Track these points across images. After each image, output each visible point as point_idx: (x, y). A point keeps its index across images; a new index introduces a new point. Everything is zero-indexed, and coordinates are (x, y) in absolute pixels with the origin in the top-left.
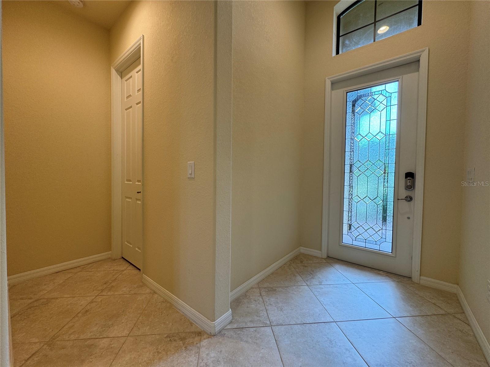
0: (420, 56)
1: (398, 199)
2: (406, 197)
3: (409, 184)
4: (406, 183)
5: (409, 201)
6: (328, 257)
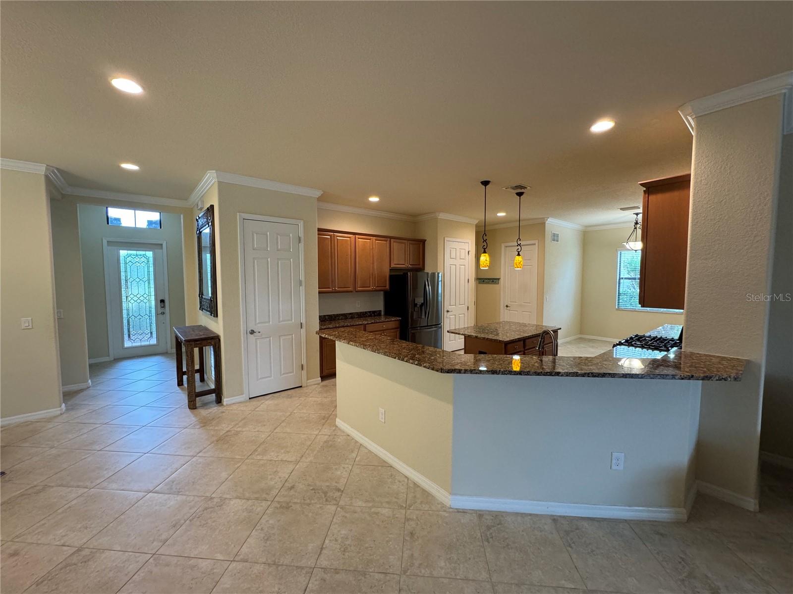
1: (157, 314)
2: (162, 313)
3: (162, 306)
6: (114, 359)
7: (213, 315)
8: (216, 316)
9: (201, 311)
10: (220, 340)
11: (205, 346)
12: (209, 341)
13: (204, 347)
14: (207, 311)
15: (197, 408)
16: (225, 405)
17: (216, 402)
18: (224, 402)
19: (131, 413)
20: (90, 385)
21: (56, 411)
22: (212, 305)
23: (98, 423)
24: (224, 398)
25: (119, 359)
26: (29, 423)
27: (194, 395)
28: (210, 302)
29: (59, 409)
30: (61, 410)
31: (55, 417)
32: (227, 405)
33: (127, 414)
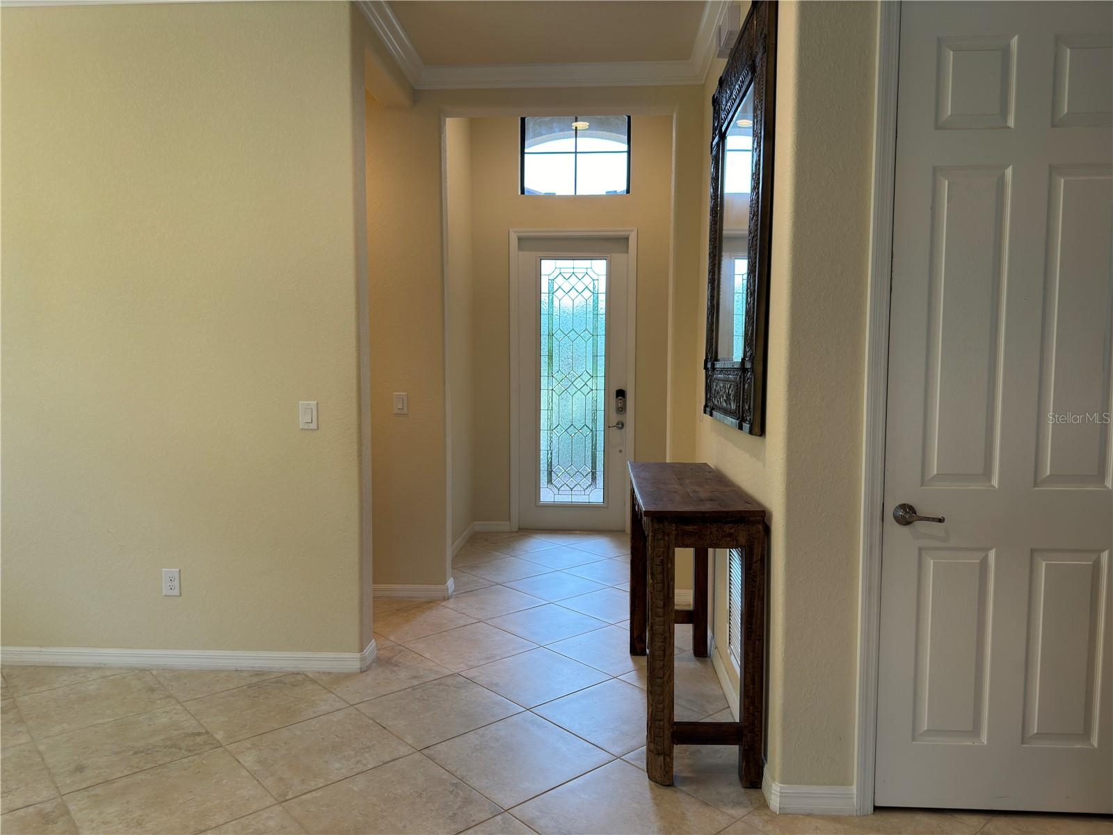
0: (628, 236)
1: (609, 428)
2: (618, 423)
3: (620, 405)
4: (617, 404)
5: (620, 428)
6: (519, 529)
7: (746, 426)
8: (759, 429)
9: (707, 417)
10: (767, 530)
11: (716, 546)
12: (727, 529)
13: (710, 551)
14: (727, 412)
15: (675, 784)
16: (778, 813)
17: (741, 778)
18: (773, 797)
19: (493, 727)
20: (450, 591)
21: (350, 660)
22: (746, 386)
23: (409, 740)
24: (774, 780)
25: (527, 531)
26: (299, 678)
27: (668, 733)
28: (740, 377)
29: (358, 655)
30: (362, 659)
31: (348, 676)
32: (784, 813)
33: (480, 731)
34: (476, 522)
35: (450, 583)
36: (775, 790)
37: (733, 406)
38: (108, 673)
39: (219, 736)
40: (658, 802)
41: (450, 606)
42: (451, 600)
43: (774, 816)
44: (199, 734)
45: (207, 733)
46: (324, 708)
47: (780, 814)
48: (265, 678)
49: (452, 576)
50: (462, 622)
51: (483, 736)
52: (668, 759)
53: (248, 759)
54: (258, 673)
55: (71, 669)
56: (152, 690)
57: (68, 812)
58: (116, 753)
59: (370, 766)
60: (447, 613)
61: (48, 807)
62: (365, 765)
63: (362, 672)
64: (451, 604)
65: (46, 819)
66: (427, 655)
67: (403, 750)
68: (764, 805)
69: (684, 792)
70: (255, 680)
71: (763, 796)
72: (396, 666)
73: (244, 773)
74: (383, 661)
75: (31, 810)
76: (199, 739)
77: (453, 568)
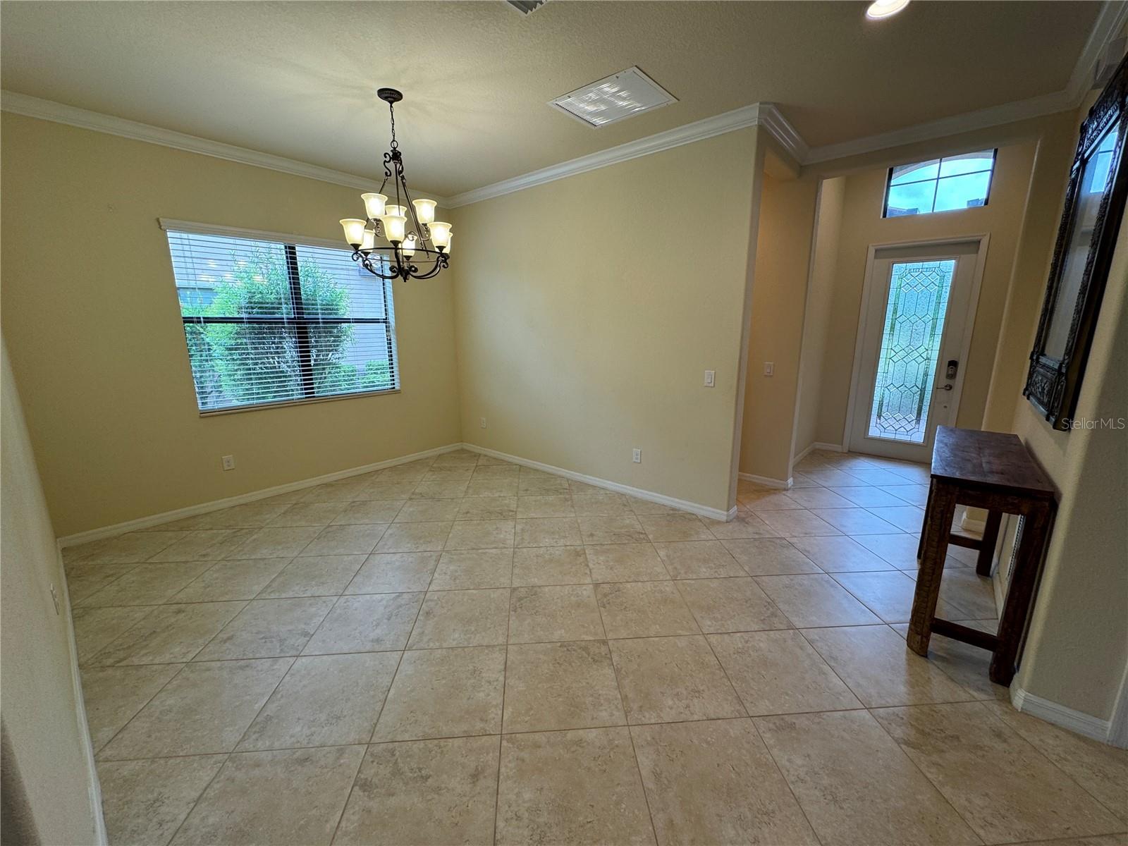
0: (981, 240)
1: (937, 388)
2: (946, 386)
3: (950, 372)
4: (948, 371)
5: (948, 390)
6: (849, 451)
7: (1053, 419)
9: (1025, 398)
14: (1041, 403)
15: (929, 657)
16: (1019, 710)
17: (990, 673)
18: (1016, 698)
19: (800, 577)
20: (789, 486)
21: (721, 515)
22: (1059, 387)
23: (747, 568)
24: (1021, 687)
25: (855, 453)
26: (694, 517)
27: (927, 623)
28: (1056, 378)
29: (725, 513)
30: (728, 516)
31: (719, 523)
32: (1024, 713)
33: (792, 577)
34: (816, 443)
35: (790, 481)
36: (1020, 695)
37: (1046, 400)
38: (608, 492)
39: (651, 537)
40: (910, 663)
41: (788, 495)
42: (789, 492)
43: (1014, 710)
44: (642, 533)
45: (645, 534)
46: (703, 537)
47: (1021, 712)
48: (677, 512)
49: (792, 476)
50: (793, 507)
51: (792, 580)
52: (925, 640)
53: (662, 553)
54: (673, 509)
55: (594, 487)
56: (625, 505)
57: (585, 553)
58: (607, 532)
59: (722, 576)
60: (785, 499)
61: (579, 548)
62: (719, 575)
63: (727, 522)
64: (789, 493)
65: (578, 554)
66: (767, 522)
67: (742, 573)
68: (1008, 700)
69: (934, 664)
70: (671, 512)
71: (1009, 693)
72: (747, 523)
73: (659, 559)
74: (740, 519)
75: (572, 547)
76: (641, 536)
77: (793, 471)
